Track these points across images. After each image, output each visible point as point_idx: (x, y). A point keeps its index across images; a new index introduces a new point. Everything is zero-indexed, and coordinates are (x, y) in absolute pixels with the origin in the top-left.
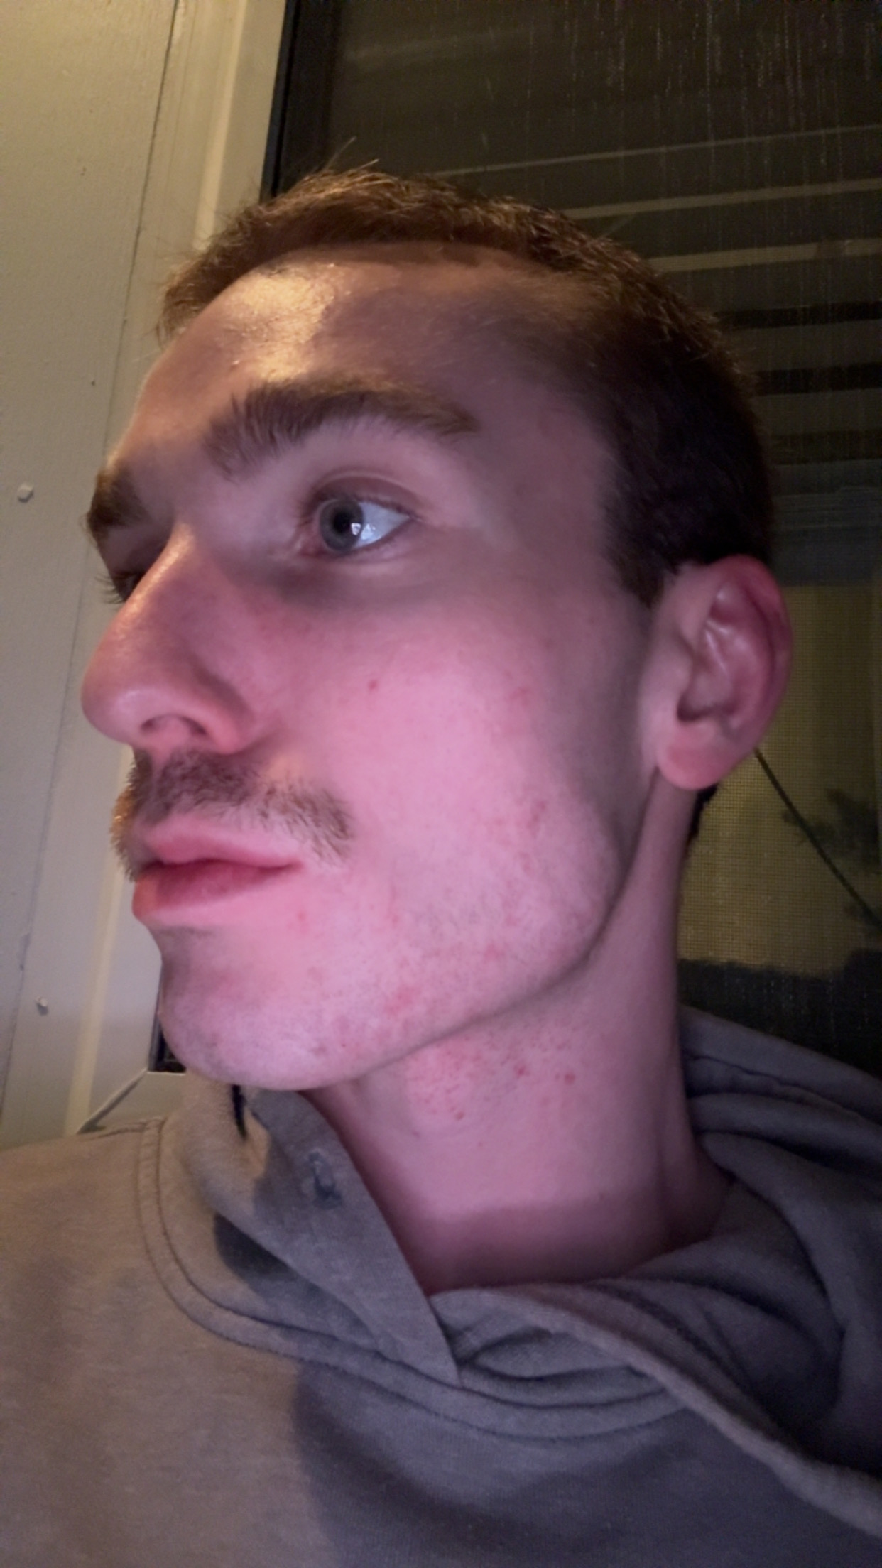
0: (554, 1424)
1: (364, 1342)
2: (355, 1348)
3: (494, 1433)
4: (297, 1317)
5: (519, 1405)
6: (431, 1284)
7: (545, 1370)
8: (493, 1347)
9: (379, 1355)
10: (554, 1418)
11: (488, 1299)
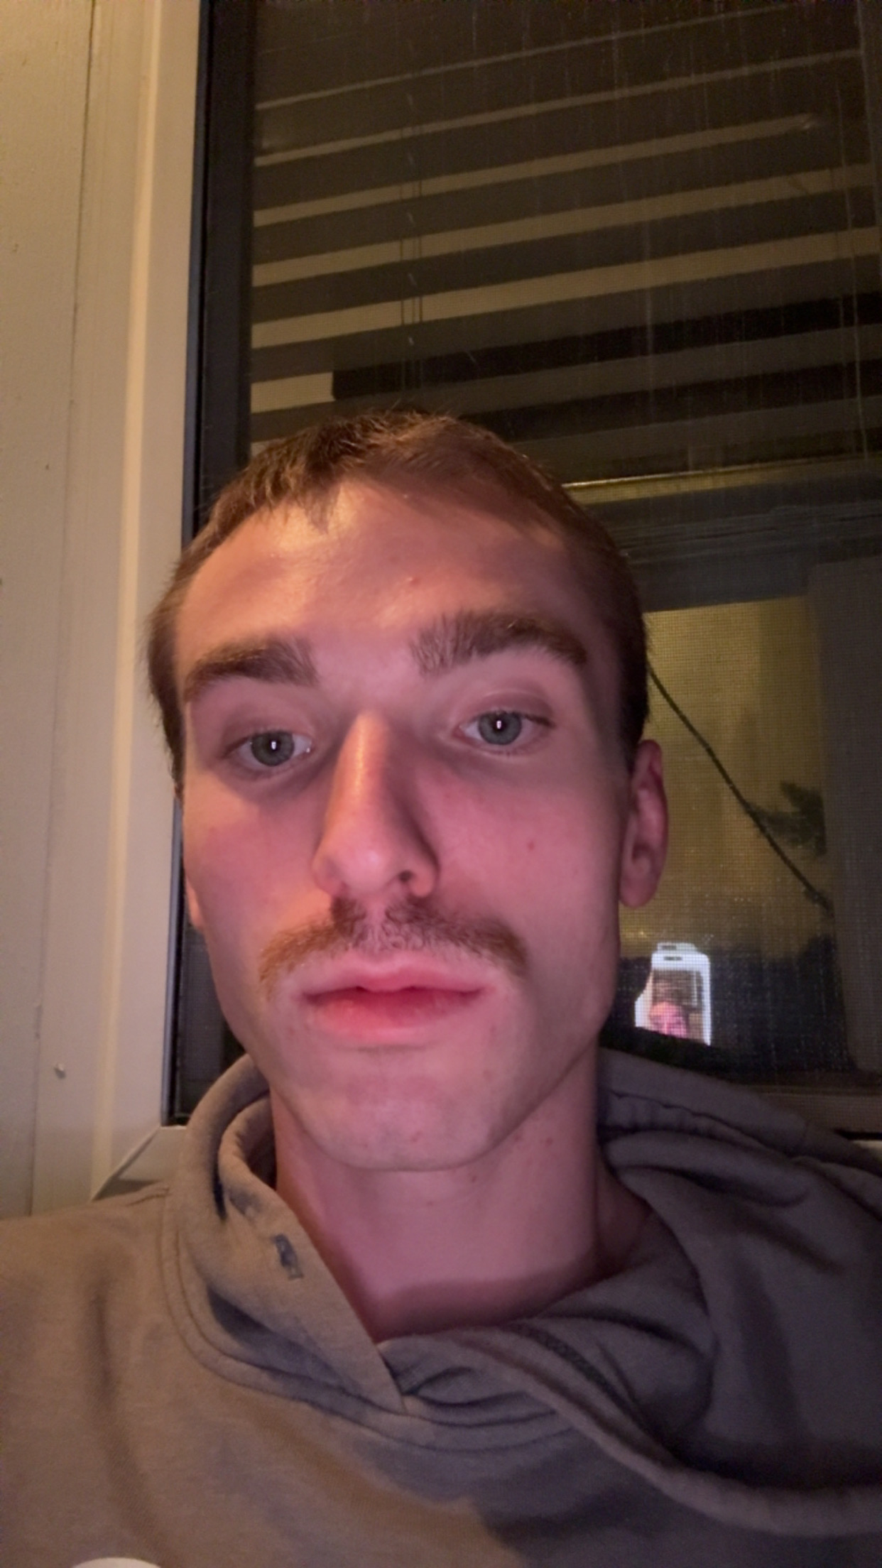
0: (482, 1437)
1: (332, 1381)
2: (328, 1387)
3: (434, 1449)
4: (283, 1364)
5: (452, 1425)
6: (378, 1335)
7: (475, 1395)
8: (431, 1381)
9: (343, 1391)
10: (483, 1433)
11: (423, 1344)
